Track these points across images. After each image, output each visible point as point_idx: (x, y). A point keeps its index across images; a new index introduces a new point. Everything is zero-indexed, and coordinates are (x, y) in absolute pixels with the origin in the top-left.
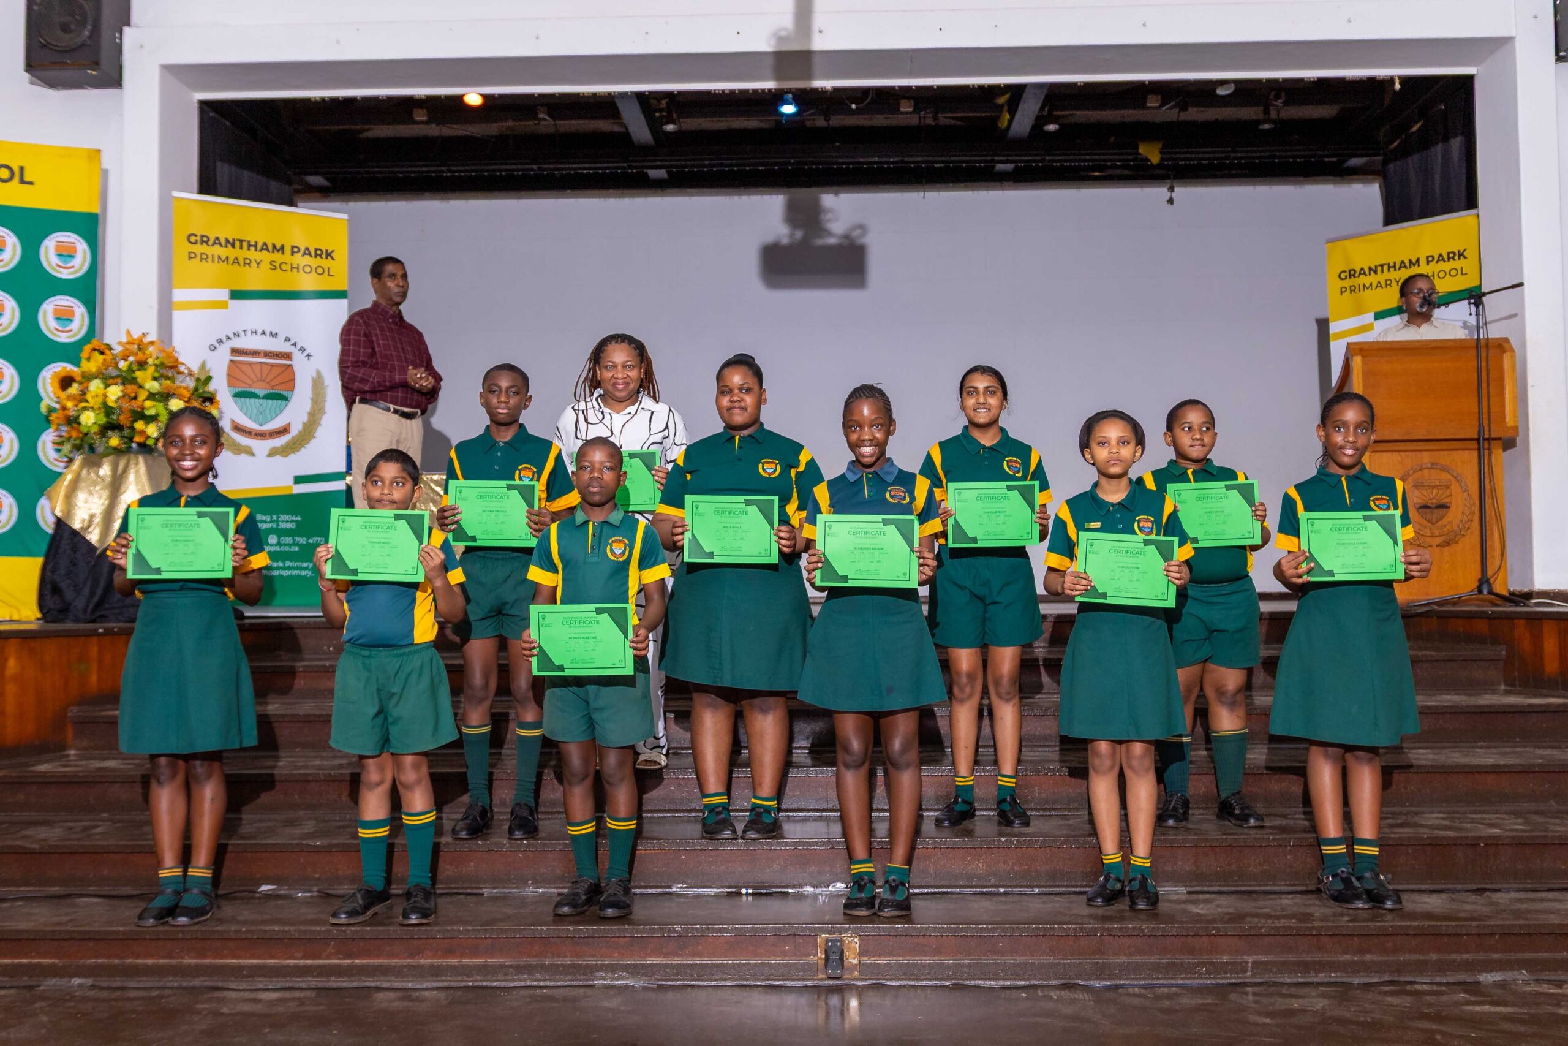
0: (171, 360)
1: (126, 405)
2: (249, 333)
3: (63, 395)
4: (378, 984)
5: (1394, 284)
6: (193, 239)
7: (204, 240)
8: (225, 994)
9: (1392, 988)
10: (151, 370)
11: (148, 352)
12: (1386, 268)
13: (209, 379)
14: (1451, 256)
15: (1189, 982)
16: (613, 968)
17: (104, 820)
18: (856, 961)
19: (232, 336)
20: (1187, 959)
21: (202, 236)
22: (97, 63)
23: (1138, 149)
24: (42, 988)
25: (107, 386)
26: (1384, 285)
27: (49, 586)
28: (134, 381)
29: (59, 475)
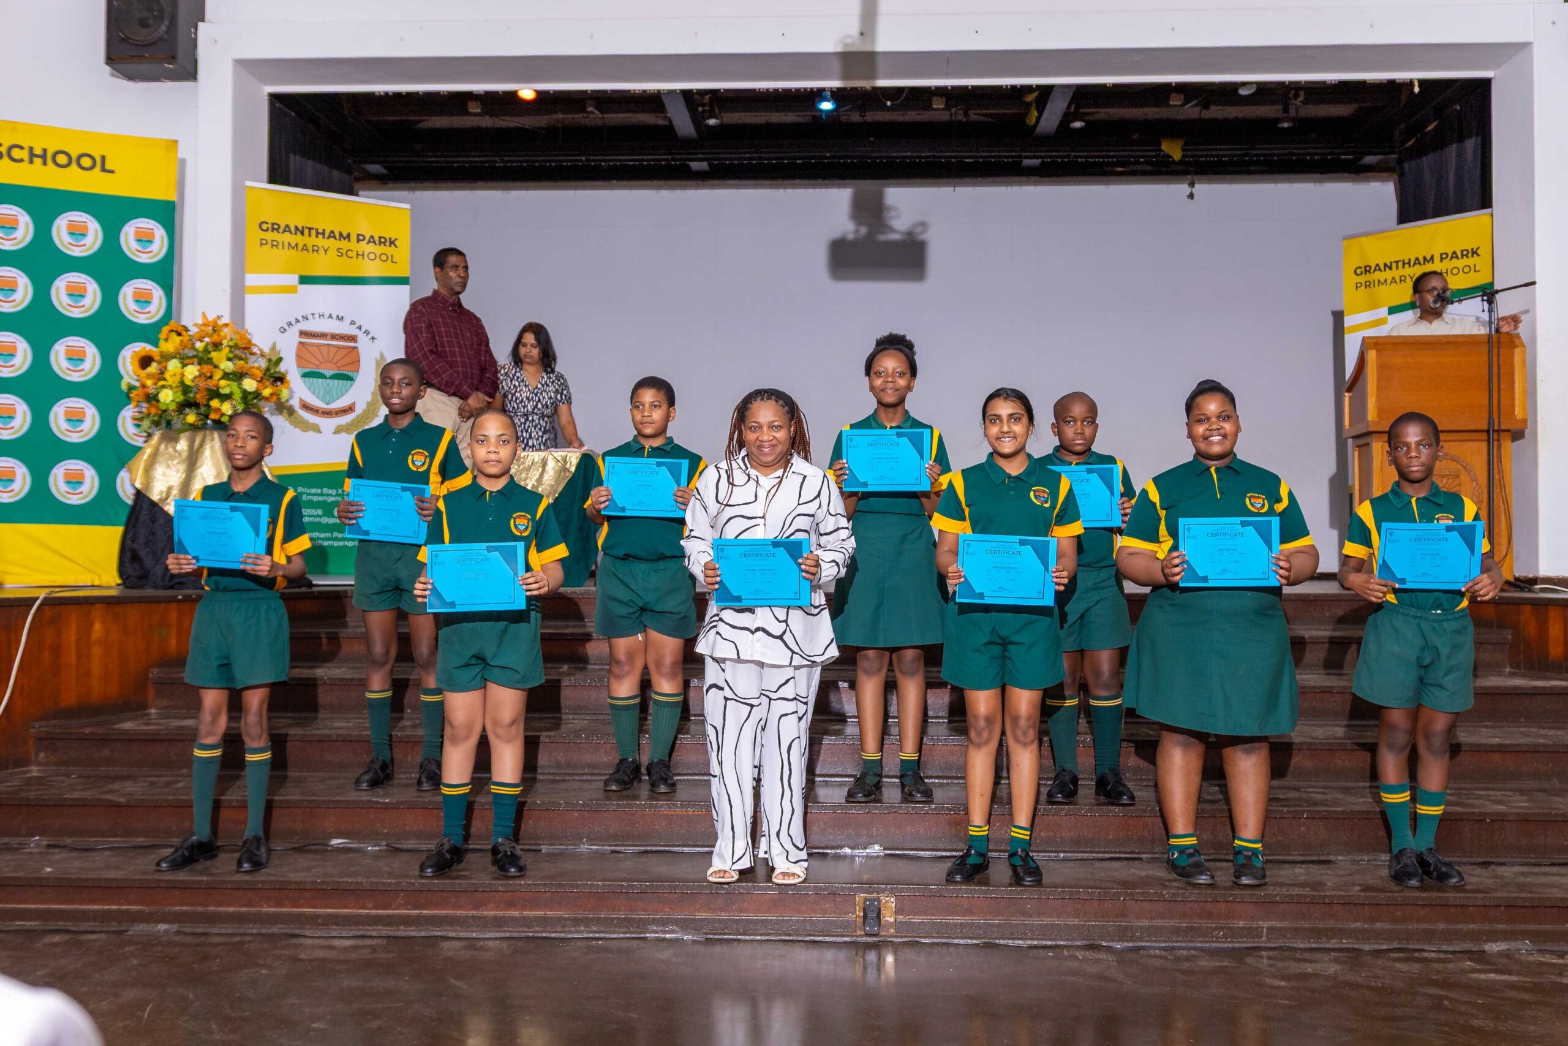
0: (245, 341)
1: (202, 384)
2: (317, 316)
3: (143, 373)
4: (444, 933)
5: (1408, 280)
6: (264, 226)
7: (275, 227)
8: (302, 940)
9: (1401, 955)
10: (225, 351)
11: (222, 334)
12: (1400, 264)
13: (280, 360)
14: (1465, 254)
15: (1207, 945)
16: (664, 922)
17: (183, 776)
18: (892, 920)
19: (300, 319)
20: (1206, 923)
21: (273, 224)
22: (174, 57)
23: (1160, 145)
24: (130, 933)
25: (184, 366)
26: (1398, 280)
27: (128, 554)
28: (210, 361)
29: (139, 449)
